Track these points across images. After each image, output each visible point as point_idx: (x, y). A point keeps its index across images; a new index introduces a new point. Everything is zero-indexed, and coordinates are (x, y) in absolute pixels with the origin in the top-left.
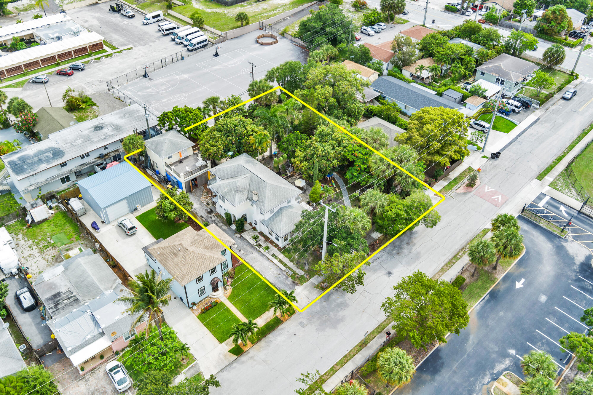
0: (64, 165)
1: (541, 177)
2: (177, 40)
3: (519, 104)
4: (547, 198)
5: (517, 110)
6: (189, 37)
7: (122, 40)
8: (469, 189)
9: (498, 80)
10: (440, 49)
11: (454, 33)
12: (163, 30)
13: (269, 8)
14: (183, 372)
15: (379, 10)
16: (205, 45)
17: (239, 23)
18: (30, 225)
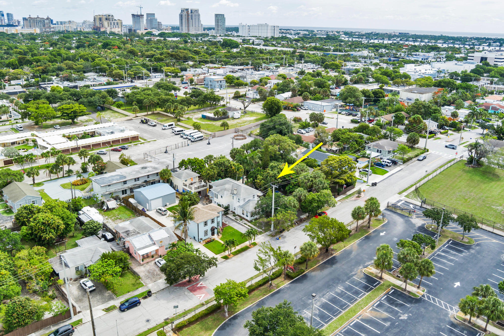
1: (400, 193)
2: (184, 136)
3: (389, 161)
4: (403, 202)
5: (388, 164)
6: (192, 135)
7: (149, 136)
8: (358, 198)
9: (378, 150)
10: (343, 136)
11: (353, 130)
12: (175, 131)
13: (241, 122)
15: (308, 120)
16: (202, 139)
17: (223, 128)
18: (105, 210)
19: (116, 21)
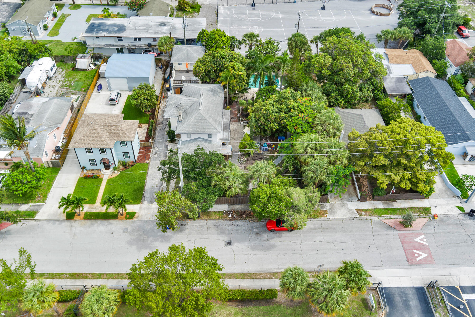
0: (120, 39)
8: (399, 227)
14: (31, 204)
18: (74, 69)
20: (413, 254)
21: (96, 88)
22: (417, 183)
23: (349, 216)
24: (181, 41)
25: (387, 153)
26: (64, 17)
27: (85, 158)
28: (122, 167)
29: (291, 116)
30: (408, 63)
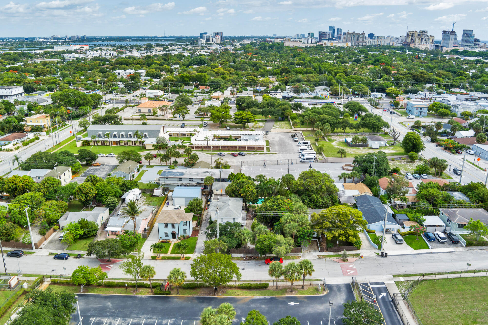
0: (181, 179)
1: (397, 276)
4: (384, 286)
5: (440, 240)
7: (277, 149)
8: (341, 262)
14: (132, 253)
17: (339, 155)
18: (152, 196)
19: (428, 38)
20: (347, 272)
21: (166, 204)
22: (348, 237)
23: (314, 258)
24: (218, 180)
25: (330, 220)
26: (143, 172)
27: (162, 230)
28: (182, 238)
29: (280, 208)
30: (356, 189)
